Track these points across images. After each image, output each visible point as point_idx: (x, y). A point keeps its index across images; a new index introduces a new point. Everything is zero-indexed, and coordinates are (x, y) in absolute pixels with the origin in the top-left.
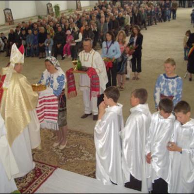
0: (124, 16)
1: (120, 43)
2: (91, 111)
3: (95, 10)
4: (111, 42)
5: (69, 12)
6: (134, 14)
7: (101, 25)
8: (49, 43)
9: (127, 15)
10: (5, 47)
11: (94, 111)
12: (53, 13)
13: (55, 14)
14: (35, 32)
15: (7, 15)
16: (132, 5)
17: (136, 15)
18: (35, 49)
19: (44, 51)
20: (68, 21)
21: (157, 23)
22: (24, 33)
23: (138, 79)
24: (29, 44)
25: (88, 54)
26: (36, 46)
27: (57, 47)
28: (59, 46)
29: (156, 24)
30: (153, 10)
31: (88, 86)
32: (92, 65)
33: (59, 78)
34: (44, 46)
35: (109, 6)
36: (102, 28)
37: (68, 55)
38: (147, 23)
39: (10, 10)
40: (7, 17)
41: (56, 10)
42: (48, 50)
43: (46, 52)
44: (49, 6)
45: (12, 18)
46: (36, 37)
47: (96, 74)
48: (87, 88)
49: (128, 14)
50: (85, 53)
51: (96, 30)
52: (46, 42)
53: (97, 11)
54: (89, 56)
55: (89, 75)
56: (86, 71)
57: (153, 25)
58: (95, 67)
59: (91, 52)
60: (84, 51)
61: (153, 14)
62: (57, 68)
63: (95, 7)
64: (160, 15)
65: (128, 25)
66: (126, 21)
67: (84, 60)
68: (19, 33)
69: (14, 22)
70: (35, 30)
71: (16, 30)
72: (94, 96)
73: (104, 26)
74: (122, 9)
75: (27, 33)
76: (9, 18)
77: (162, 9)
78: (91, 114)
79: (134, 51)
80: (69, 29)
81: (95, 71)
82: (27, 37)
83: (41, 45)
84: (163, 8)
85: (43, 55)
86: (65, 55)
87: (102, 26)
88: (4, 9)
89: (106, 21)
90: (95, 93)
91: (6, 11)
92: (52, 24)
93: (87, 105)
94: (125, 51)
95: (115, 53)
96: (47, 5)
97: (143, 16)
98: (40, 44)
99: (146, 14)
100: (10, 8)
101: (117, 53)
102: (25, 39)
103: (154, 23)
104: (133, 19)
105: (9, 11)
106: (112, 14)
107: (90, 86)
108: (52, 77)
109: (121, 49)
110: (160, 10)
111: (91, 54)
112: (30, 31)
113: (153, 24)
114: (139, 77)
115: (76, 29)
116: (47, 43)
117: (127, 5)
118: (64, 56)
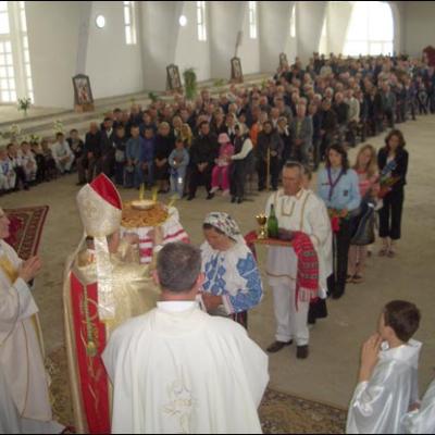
0: (346, 100)
1: (359, 173)
2: (292, 336)
3: (278, 83)
4: (339, 170)
5: (216, 84)
6: (367, 97)
7: (296, 122)
8: (179, 159)
9: (352, 99)
10: (74, 164)
11: (299, 335)
12: (181, 86)
13: (184, 88)
14: (149, 133)
15: (80, 90)
16: (359, 75)
17: (372, 98)
18: (146, 172)
19: (168, 178)
20: (221, 109)
21: (417, 117)
22: (121, 133)
23: (391, 254)
24: (133, 159)
25: (293, 198)
26: (149, 165)
27: (197, 168)
28: (202, 167)
29: (414, 119)
30: (407, 87)
31: (288, 276)
32: (301, 225)
33: (242, 264)
34: (167, 166)
35: (308, 76)
36: (299, 129)
37: (221, 189)
38: (395, 117)
39: (87, 78)
40: (80, 95)
41: (187, 81)
42: (176, 176)
43: (171, 180)
44: (171, 71)
45: (90, 95)
46: (149, 145)
47: (311, 247)
48: (285, 280)
49: (354, 96)
50: (286, 197)
51: (287, 133)
52: (171, 156)
53: (282, 88)
54: (294, 204)
55: (296, 250)
56: (289, 240)
57: (408, 122)
58: (307, 230)
59: (298, 195)
60: (281, 191)
61: (408, 95)
62: (235, 237)
63: (275, 78)
64: (423, 97)
65: (354, 122)
66: (351, 112)
67: (283, 214)
68: (109, 133)
69: (95, 104)
70: (148, 127)
71: (102, 125)
72: (303, 301)
73: (305, 122)
74: (340, 85)
75: (128, 135)
76: (85, 98)
77: (427, 85)
78: (291, 342)
79: (390, 189)
80: (224, 129)
81: (309, 240)
82: (127, 144)
83: (160, 163)
84: (430, 84)
85: (162, 185)
86: (214, 189)
87: (299, 124)
88: (74, 75)
89: (307, 113)
90: (307, 293)
91: (78, 81)
92: (186, 115)
93: (283, 320)
94: (371, 190)
95: (348, 198)
96: (168, 69)
97: (386, 100)
98: (157, 160)
99: (394, 97)
100: (87, 74)
101: (352, 198)
102: (123, 148)
103: (411, 117)
104: (367, 108)
105: (85, 81)
106: (320, 97)
107: (294, 275)
108: (223, 260)
109: (361, 185)
110: (423, 86)
111: (299, 198)
112: (135, 131)
113: (407, 119)
114: (394, 250)
115: (243, 128)
116: (174, 159)
117: (348, 74)
118: (212, 191)
